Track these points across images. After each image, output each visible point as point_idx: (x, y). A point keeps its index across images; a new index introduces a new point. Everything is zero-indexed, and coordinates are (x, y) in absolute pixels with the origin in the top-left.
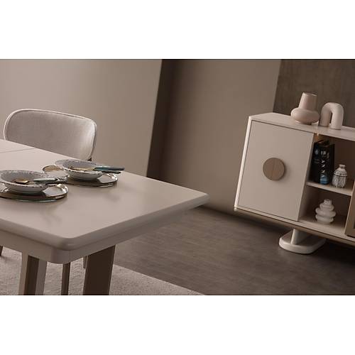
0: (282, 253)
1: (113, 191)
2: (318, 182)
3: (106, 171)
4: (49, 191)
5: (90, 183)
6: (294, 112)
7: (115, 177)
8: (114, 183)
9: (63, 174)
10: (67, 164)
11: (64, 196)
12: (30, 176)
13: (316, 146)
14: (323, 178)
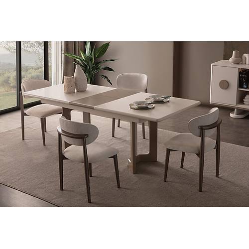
0: (232, 119)
1: (169, 104)
2: (243, 88)
3: (165, 98)
4: (149, 107)
5: (161, 102)
6: (231, 60)
7: (168, 99)
8: (169, 101)
9: (152, 100)
10: (153, 97)
11: (154, 107)
12: (143, 102)
13: (240, 73)
14: (245, 86)
